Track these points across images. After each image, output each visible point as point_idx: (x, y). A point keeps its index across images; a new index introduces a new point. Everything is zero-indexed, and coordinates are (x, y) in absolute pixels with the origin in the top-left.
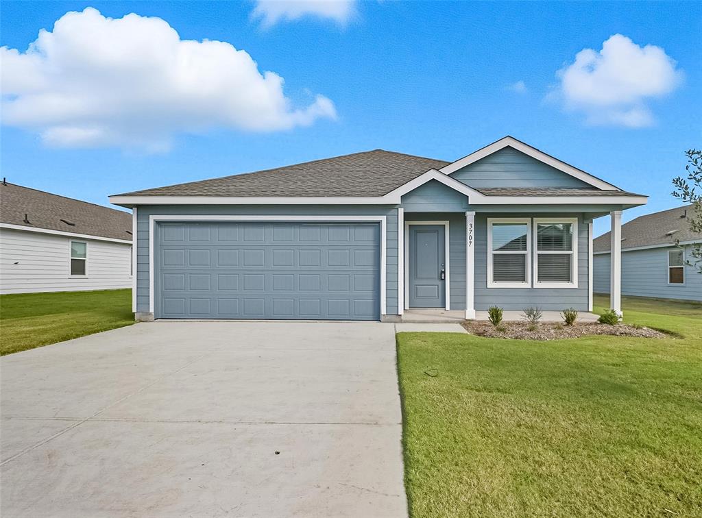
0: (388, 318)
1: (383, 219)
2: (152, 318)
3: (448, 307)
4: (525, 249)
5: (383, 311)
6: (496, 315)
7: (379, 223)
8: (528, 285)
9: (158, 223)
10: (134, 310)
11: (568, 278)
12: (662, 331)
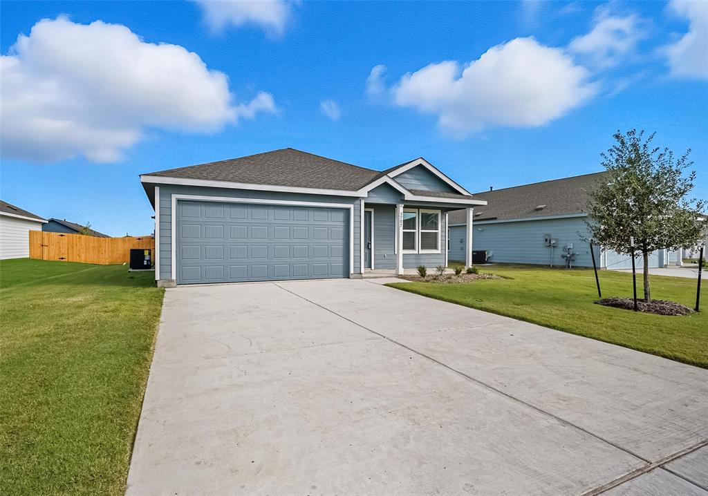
0: (355, 275)
1: (351, 206)
2: (174, 284)
3: (373, 268)
4: (414, 228)
5: (352, 271)
6: (422, 271)
7: (348, 210)
8: (415, 252)
9: (179, 201)
10: (157, 278)
11: (436, 248)
12: (504, 277)
